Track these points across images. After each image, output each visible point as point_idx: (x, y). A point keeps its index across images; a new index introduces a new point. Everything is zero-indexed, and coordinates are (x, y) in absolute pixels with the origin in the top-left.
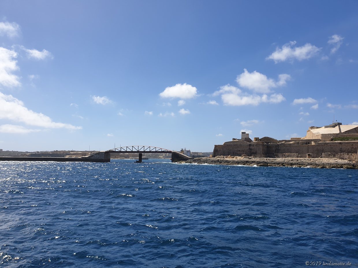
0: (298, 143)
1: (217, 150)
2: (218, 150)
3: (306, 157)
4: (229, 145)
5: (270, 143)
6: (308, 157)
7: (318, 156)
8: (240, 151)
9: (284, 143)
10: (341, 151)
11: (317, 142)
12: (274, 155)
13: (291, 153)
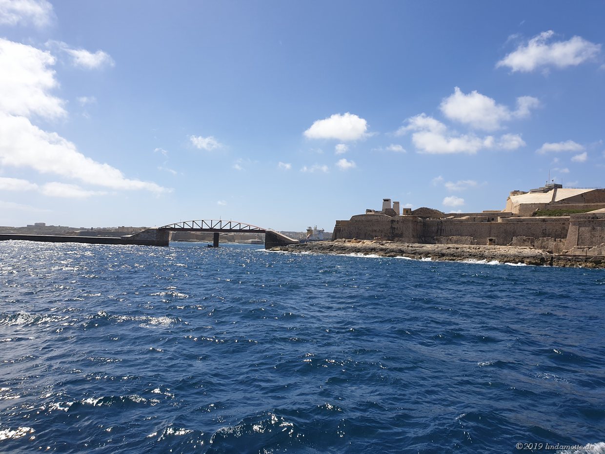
0: (475, 218)
1: (340, 230)
2: (344, 230)
3: (485, 245)
4: (359, 221)
5: (428, 219)
6: (490, 244)
7: (505, 242)
8: (374, 231)
9: (452, 218)
10: (545, 234)
11: (505, 217)
12: (434, 239)
13: (461, 236)
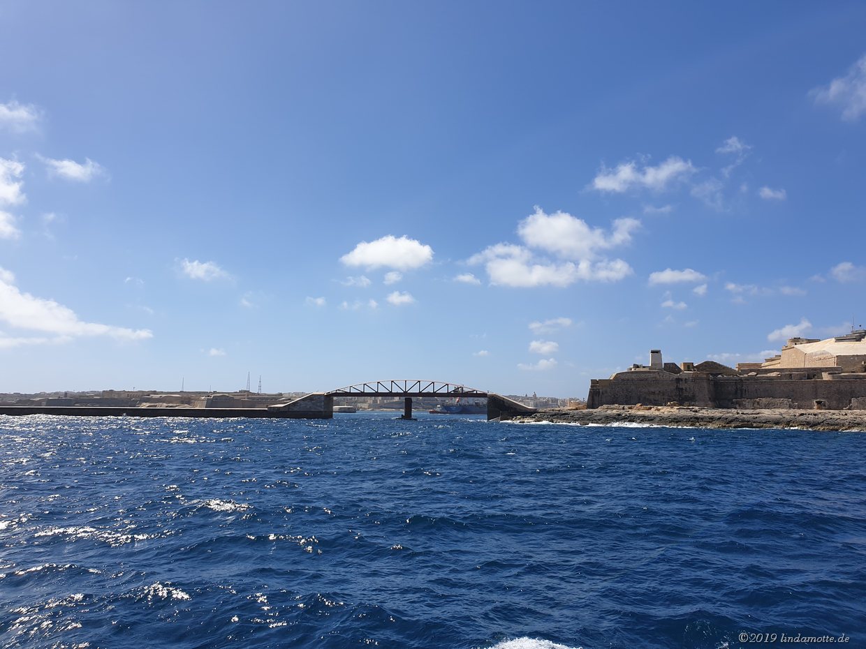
0: (791, 375)
1: (599, 392)
2: (601, 393)
3: (811, 409)
5: (720, 376)
6: (819, 408)
7: (840, 405)
8: (654, 393)
9: (755, 375)
11: (835, 374)
12: (732, 403)
13: (773, 397)
